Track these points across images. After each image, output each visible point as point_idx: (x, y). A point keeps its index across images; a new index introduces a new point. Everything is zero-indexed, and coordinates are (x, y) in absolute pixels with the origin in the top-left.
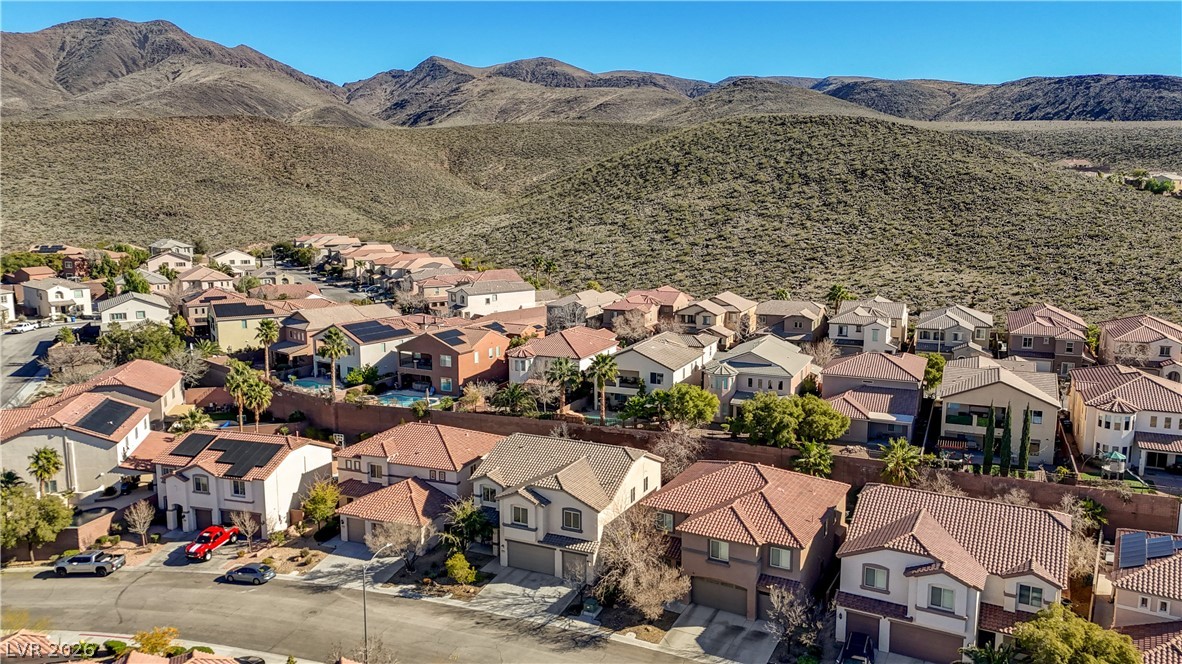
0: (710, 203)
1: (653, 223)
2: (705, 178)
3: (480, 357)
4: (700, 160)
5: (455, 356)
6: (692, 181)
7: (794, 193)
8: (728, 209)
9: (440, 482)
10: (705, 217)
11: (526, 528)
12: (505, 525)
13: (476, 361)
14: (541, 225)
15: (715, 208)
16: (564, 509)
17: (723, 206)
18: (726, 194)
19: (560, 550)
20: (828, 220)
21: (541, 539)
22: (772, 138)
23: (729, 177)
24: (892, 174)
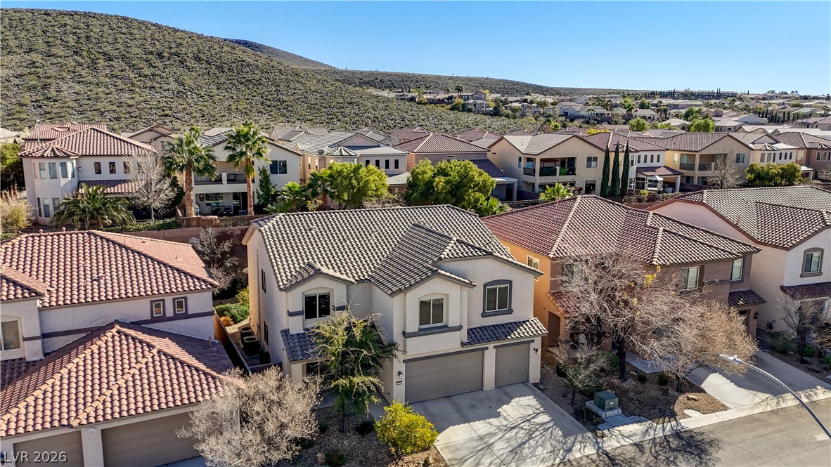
9: (176, 317)
11: (446, 329)
12: (406, 335)
16: (485, 285)
17: (30, 74)
18: (24, 64)
19: (494, 347)
20: (154, 88)
21: (465, 340)
22: (44, 23)
23: (19, 51)
24: (186, 57)
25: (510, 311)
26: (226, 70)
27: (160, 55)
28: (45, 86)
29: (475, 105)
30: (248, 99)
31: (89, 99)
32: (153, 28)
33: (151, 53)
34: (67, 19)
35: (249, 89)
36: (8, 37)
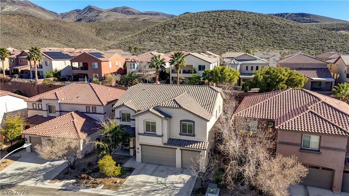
0: (189, 34)
1: (170, 40)
2: (185, 27)
3: (112, 65)
4: (183, 23)
5: (100, 62)
6: (181, 28)
7: (218, 30)
8: (196, 35)
9: (93, 113)
10: (188, 38)
11: (155, 135)
12: (139, 134)
13: (110, 66)
14: (129, 43)
15: (191, 35)
16: (181, 121)
17: (194, 34)
18: (194, 31)
19: (180, 149)
20: (231, 37)
22: (206, 16)
23: (194, 27)
24: (249, 24)
25: (194, 136)
26: (264, 28)
27: (240, 24)
28: (196, 39)
32: (242, 13)
33: (237, 23)
34: (214, 14)
35: (271, 35)
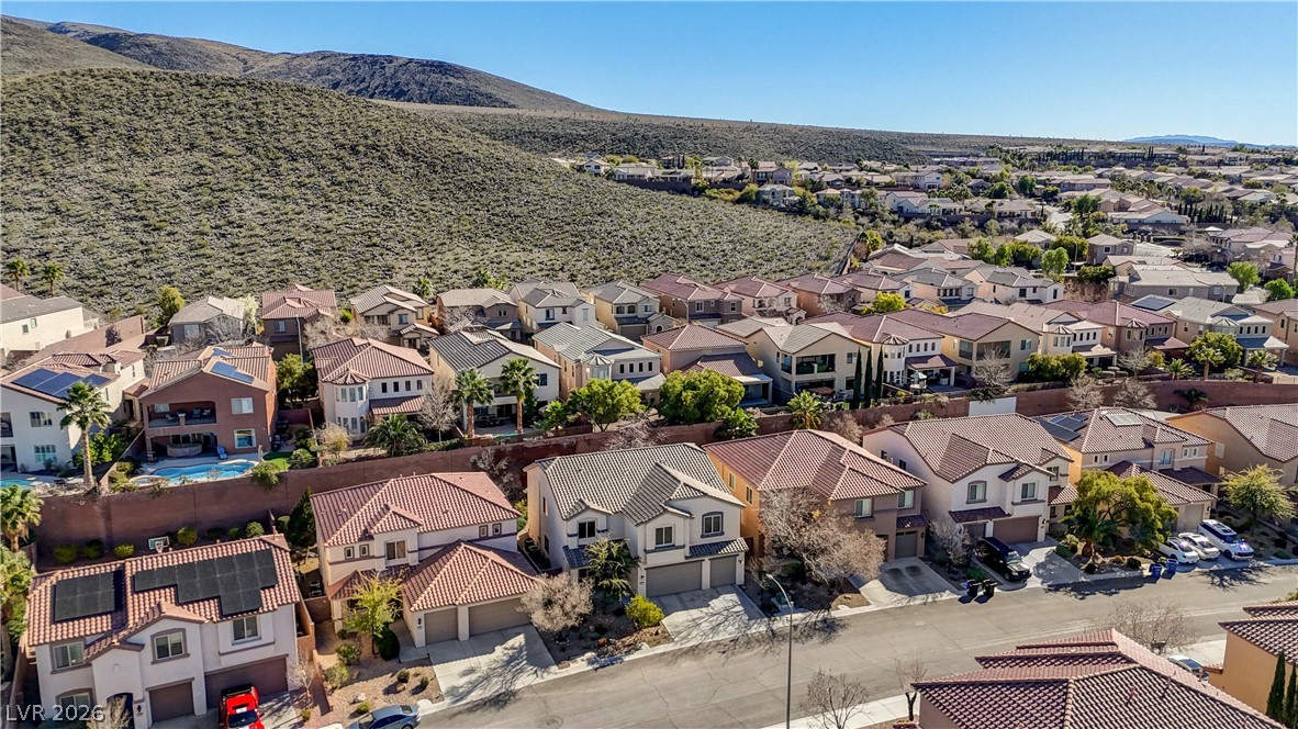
0: (175, 181)
1: (105, 207)
2: (138, 148)
4: (107, 123)
6: (119, 151)
7: (286, 169)
8: (211, 189)
9: (494, 537)
10: (185, 199)
12: (645, 552)
15: (188, 188)
16: (703, 516)
17: (200, 184)
18: (189, 170)
19: (710, 559)
20: (353, 201)
21: (688, 555)
22: (199, 100)
24: (386, 152)
25: (723, 533)
27: (354, 150)
28: (222, 204)
29: (773, 194)
30: (470, 215)
31: (278, 222)
34: (227, 93)
35: (470, 198)
36: (159, 126)
